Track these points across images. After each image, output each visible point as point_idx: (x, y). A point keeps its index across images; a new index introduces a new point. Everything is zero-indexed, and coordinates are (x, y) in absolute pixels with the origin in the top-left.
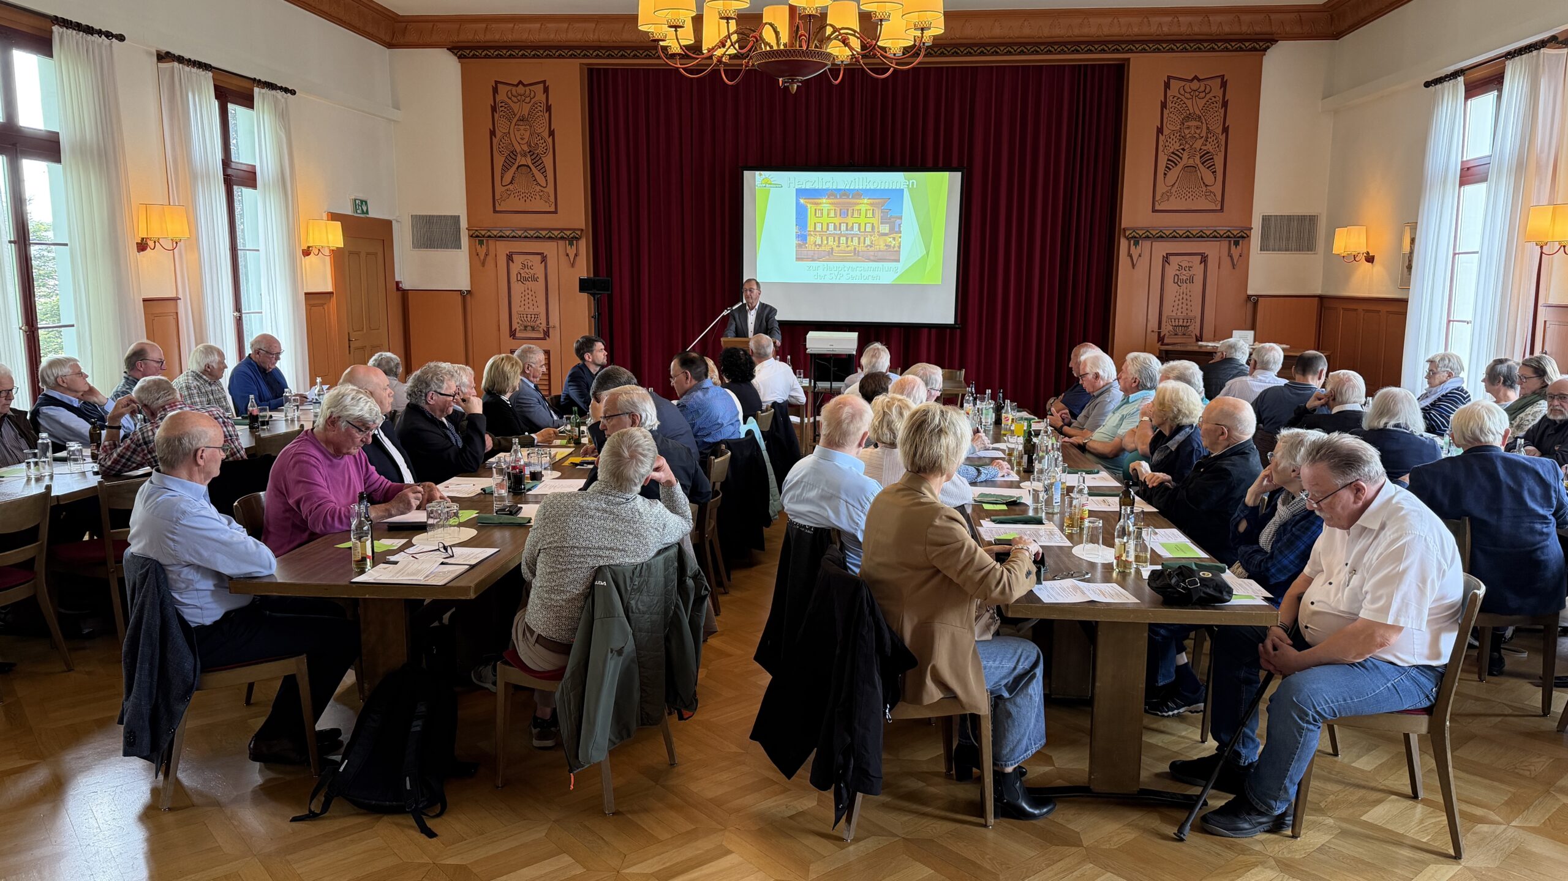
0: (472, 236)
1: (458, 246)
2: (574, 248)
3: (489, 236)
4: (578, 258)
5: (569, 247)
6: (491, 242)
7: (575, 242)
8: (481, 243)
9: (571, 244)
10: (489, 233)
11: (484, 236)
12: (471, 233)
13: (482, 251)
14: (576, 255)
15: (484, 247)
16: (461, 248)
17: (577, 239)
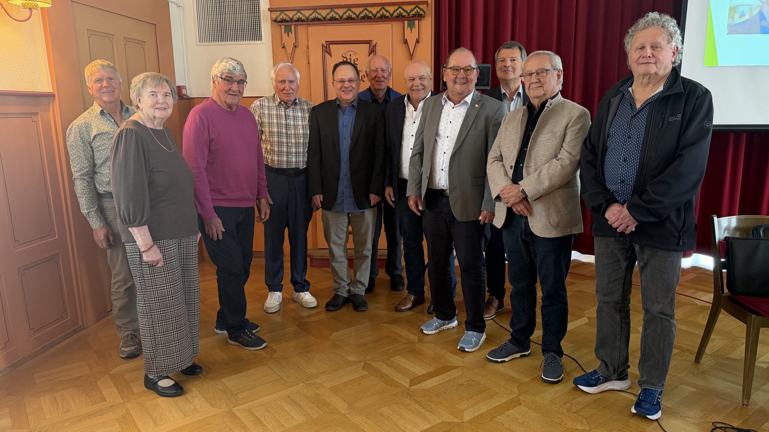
0: (275, 21)
1: (257, 36)
2: (415, 31)
3: (299, 20)
4: (420, 45)
5: (407, 30)
6: (301, 29)
7: (416, 22)
8: (288, 30)
9: (411, 26)
10: (299, 15)
11: (291, 20)
12: (274, 16)
13: (289, 40)
14: (418, 41)
15: (292, 35)
16: (261, 39)
17: (419, 17)
